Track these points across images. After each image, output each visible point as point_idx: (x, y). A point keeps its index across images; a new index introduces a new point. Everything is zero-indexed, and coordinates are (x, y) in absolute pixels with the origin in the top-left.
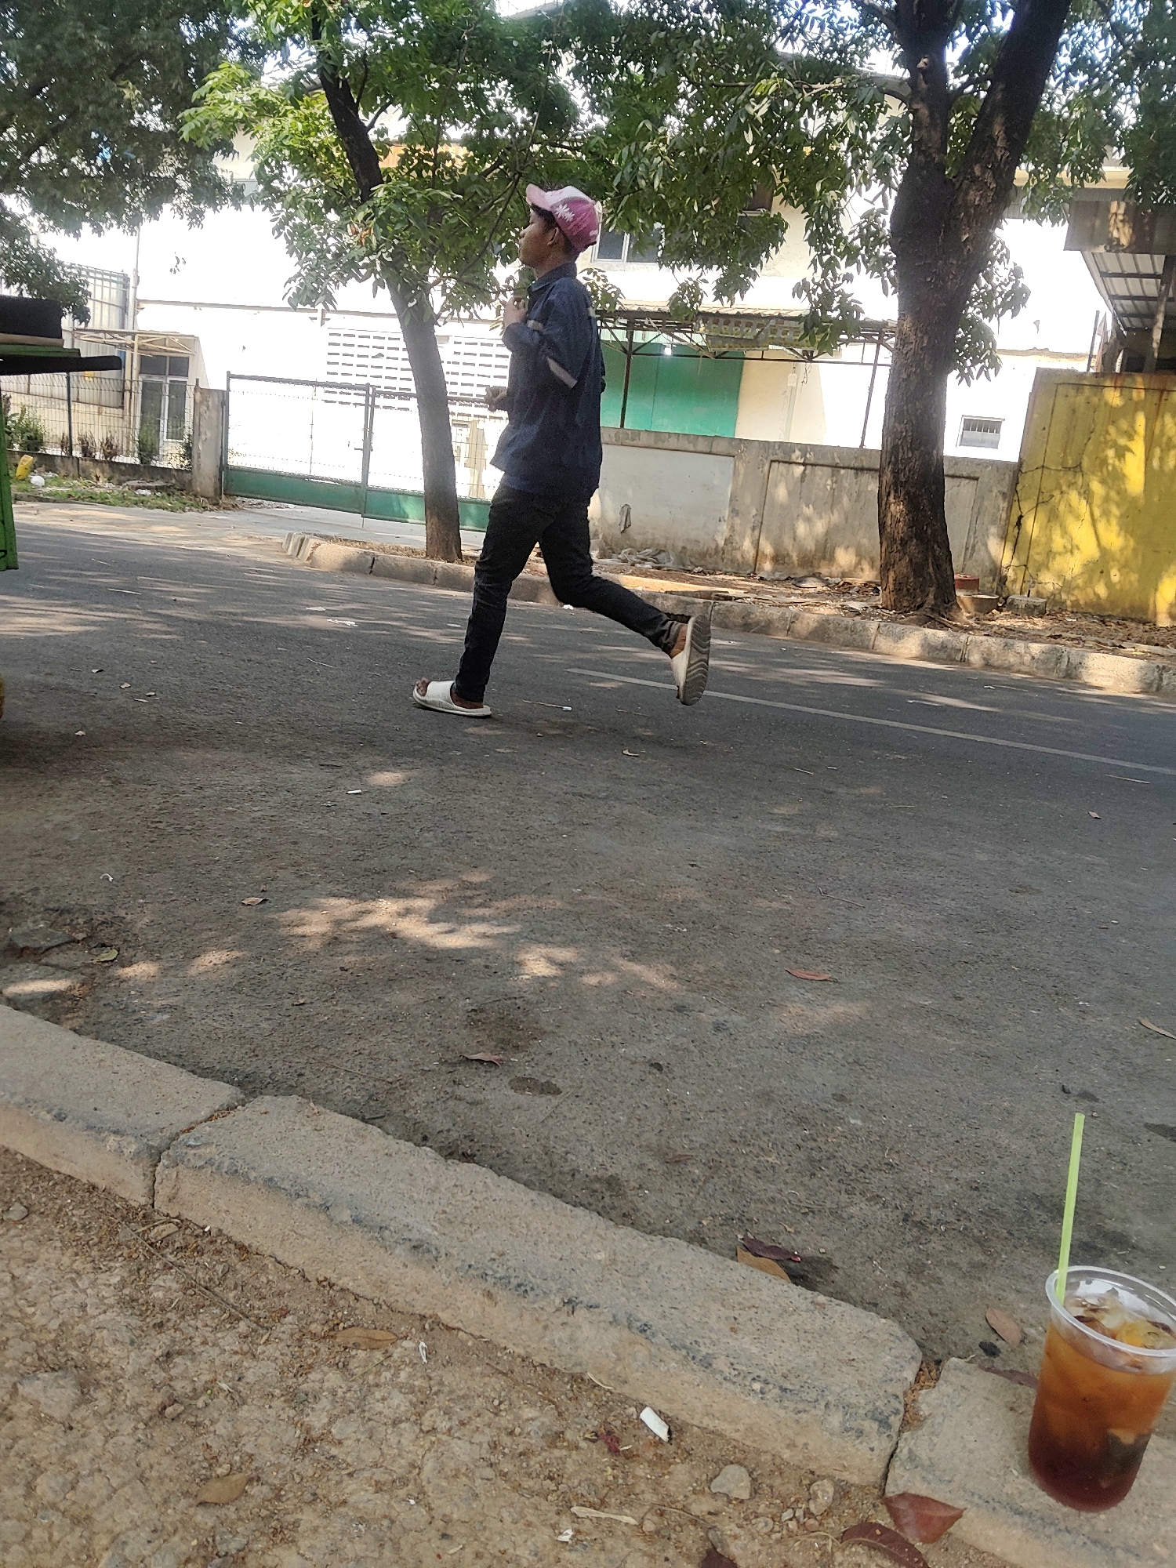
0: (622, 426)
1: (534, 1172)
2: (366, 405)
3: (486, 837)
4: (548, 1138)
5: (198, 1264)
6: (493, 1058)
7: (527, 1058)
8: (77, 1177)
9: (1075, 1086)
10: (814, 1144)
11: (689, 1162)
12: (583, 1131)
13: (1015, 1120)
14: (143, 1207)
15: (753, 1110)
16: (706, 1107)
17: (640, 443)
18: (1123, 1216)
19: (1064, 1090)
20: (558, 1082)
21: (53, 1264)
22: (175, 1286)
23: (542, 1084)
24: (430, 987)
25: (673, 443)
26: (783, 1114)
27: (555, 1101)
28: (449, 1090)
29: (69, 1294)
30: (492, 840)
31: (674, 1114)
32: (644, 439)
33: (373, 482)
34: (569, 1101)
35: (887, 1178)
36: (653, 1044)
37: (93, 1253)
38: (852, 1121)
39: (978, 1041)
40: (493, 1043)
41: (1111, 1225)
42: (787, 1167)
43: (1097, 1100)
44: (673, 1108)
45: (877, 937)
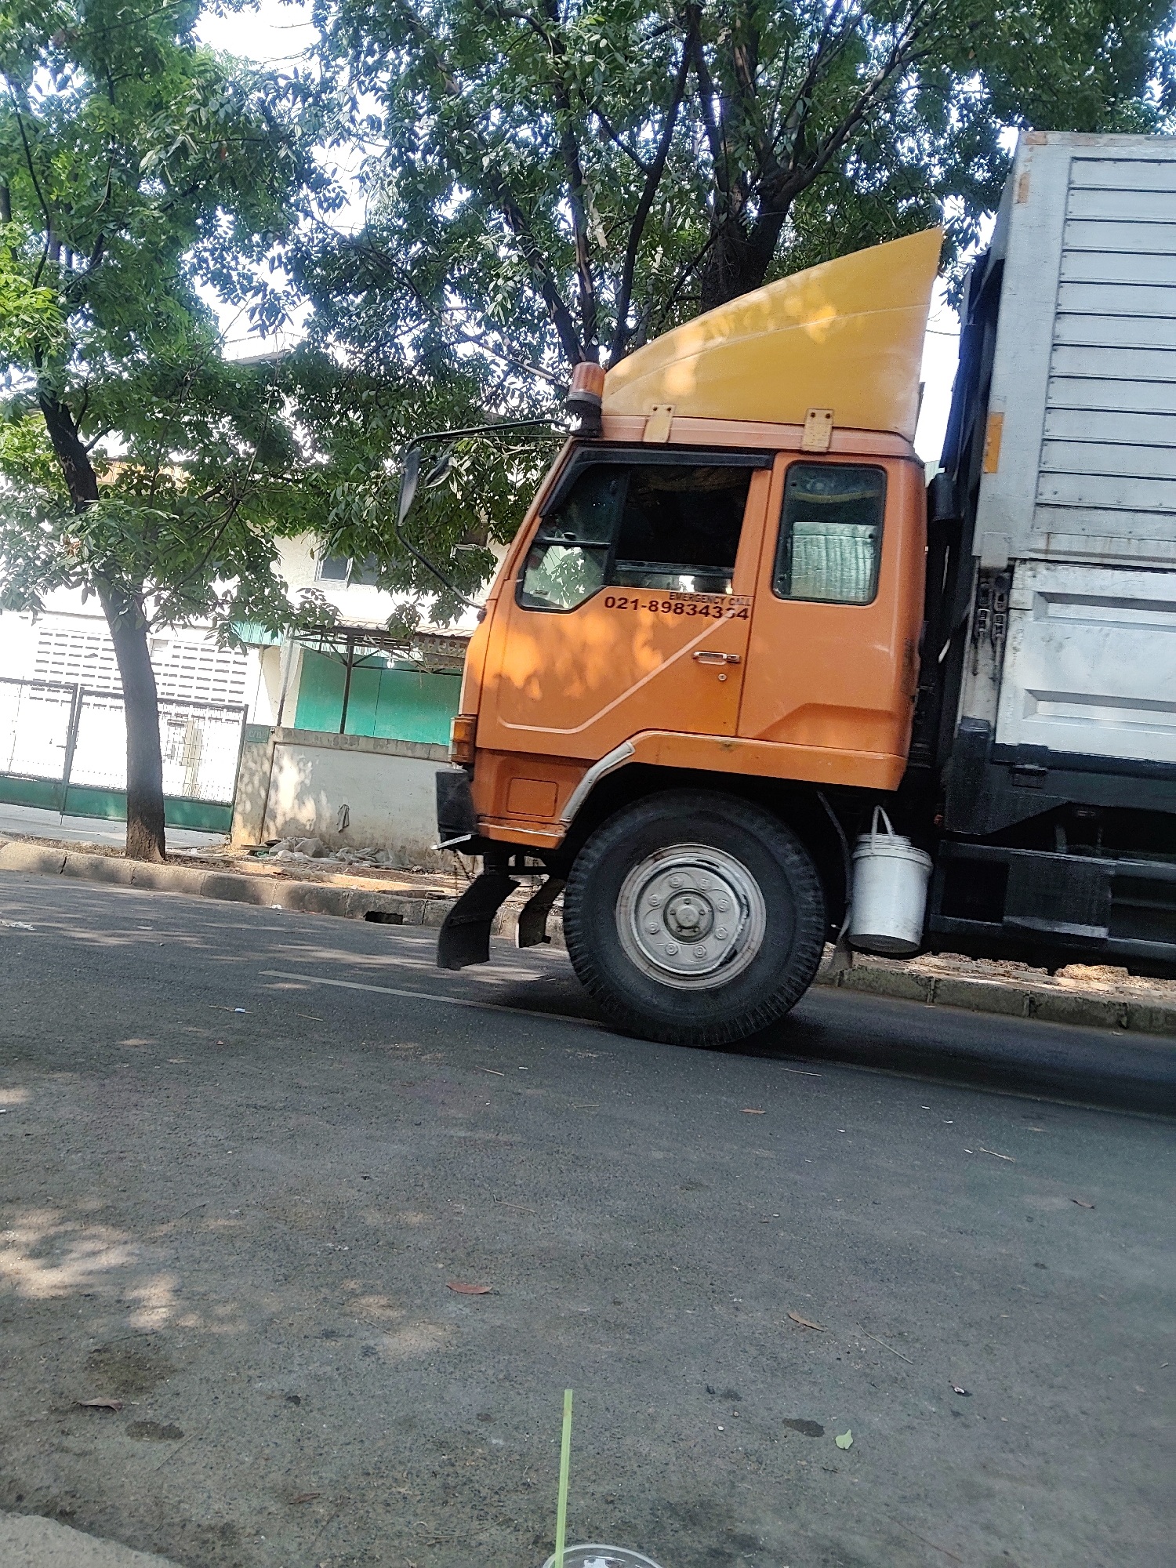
0: (342, 731)
1: (139, 1525)
2: (73, 702)
3: (141, 1157)
4: (161, 1487)
6: (112, 1402)
7: (150, 1400)
9: (720, 1386)
10: (451, 1470)
11: (315, 1501)
12: (202, 1477)
13: (658, 1426)
15: (392, 1439)
16: (342, 1440)
17: (359, 748)
18: (752, 1516)
19: (708, 1390)
20: (183, 1425)
23: (164, 1428)
24: (51, 1327)
25: (392, 749)
26: (423, 1440)
27: (175, 1446)
28: (55, 1441)
30: (147, 1160)
31: (306, 1450)
32: (363, 744)
33: (74, 779)
34: (192, 1445)
35: (521, 1499)
36: (295, 1375)
38: (494, 1441)
39: (630, 1346)
40: (115, 1386)
41: (741, 1528)
42: (419, 1497)
43: (739, 1399)
44: (306, 1443)
45: (545, 1244)
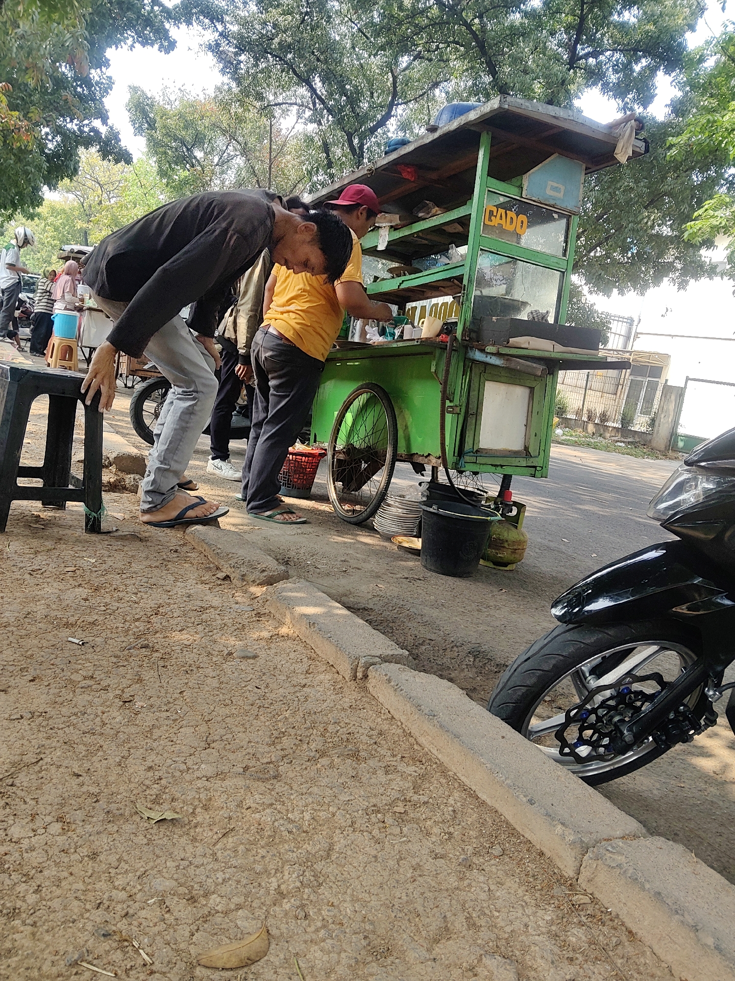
5: (600, 930)
8: (534, 844)
14: (571, 879)
21: (513, 892)
22: (584, 938)
29: (519, 915)
37: (537, 895)
